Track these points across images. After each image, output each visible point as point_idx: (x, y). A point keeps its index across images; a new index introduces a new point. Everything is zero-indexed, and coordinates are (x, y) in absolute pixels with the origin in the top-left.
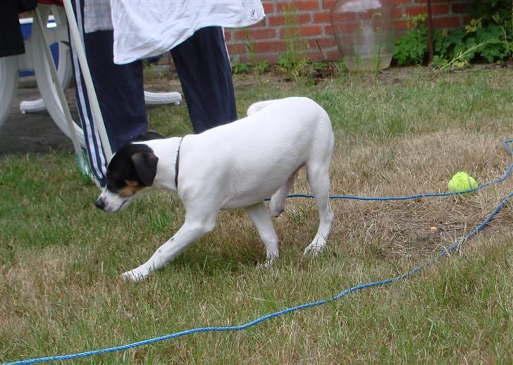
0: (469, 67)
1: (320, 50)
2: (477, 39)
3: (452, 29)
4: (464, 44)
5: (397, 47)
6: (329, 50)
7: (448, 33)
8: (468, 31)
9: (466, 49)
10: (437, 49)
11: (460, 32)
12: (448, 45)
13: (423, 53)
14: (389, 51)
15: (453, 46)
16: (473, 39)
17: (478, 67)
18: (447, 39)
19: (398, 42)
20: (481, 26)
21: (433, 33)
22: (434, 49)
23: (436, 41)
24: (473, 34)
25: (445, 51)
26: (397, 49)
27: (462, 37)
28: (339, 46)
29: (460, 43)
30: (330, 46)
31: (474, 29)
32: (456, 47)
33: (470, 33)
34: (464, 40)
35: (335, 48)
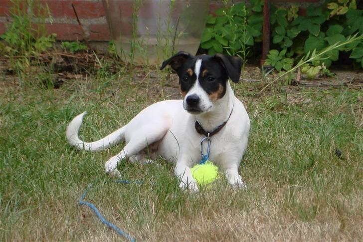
0: (326, 76)
1: (78, 21)
2: (345, 27)
3: (306, 5)
4: (323, 34)
5: (209, 30)
6: (94, 21)
7: (300, 12)
8: (332, 13)
9: (327, 44)
10: (277, 40)
11: (319, 13)
12: (295, 33)
13: (252, 43)
14: (195, 35)
15: (304, 35)
16: (340, 28)
17: (342, 77)
18: (294, 24)
19: (213, 22)
20: (355, 7)
21: (272, 10)
22: (271, 39)
23: (276, 24)
24: (340, 19)
25: (289, 43)
26: (209, 33)
27: (322, 21)
28: (108, 18)
29: (316, 31)
30: (95, 16)
31: (343, 11)
32: (310, 38)
33: (336, 15)
34: (324, 27)
35: (103, 20)
